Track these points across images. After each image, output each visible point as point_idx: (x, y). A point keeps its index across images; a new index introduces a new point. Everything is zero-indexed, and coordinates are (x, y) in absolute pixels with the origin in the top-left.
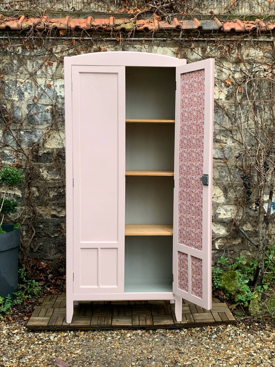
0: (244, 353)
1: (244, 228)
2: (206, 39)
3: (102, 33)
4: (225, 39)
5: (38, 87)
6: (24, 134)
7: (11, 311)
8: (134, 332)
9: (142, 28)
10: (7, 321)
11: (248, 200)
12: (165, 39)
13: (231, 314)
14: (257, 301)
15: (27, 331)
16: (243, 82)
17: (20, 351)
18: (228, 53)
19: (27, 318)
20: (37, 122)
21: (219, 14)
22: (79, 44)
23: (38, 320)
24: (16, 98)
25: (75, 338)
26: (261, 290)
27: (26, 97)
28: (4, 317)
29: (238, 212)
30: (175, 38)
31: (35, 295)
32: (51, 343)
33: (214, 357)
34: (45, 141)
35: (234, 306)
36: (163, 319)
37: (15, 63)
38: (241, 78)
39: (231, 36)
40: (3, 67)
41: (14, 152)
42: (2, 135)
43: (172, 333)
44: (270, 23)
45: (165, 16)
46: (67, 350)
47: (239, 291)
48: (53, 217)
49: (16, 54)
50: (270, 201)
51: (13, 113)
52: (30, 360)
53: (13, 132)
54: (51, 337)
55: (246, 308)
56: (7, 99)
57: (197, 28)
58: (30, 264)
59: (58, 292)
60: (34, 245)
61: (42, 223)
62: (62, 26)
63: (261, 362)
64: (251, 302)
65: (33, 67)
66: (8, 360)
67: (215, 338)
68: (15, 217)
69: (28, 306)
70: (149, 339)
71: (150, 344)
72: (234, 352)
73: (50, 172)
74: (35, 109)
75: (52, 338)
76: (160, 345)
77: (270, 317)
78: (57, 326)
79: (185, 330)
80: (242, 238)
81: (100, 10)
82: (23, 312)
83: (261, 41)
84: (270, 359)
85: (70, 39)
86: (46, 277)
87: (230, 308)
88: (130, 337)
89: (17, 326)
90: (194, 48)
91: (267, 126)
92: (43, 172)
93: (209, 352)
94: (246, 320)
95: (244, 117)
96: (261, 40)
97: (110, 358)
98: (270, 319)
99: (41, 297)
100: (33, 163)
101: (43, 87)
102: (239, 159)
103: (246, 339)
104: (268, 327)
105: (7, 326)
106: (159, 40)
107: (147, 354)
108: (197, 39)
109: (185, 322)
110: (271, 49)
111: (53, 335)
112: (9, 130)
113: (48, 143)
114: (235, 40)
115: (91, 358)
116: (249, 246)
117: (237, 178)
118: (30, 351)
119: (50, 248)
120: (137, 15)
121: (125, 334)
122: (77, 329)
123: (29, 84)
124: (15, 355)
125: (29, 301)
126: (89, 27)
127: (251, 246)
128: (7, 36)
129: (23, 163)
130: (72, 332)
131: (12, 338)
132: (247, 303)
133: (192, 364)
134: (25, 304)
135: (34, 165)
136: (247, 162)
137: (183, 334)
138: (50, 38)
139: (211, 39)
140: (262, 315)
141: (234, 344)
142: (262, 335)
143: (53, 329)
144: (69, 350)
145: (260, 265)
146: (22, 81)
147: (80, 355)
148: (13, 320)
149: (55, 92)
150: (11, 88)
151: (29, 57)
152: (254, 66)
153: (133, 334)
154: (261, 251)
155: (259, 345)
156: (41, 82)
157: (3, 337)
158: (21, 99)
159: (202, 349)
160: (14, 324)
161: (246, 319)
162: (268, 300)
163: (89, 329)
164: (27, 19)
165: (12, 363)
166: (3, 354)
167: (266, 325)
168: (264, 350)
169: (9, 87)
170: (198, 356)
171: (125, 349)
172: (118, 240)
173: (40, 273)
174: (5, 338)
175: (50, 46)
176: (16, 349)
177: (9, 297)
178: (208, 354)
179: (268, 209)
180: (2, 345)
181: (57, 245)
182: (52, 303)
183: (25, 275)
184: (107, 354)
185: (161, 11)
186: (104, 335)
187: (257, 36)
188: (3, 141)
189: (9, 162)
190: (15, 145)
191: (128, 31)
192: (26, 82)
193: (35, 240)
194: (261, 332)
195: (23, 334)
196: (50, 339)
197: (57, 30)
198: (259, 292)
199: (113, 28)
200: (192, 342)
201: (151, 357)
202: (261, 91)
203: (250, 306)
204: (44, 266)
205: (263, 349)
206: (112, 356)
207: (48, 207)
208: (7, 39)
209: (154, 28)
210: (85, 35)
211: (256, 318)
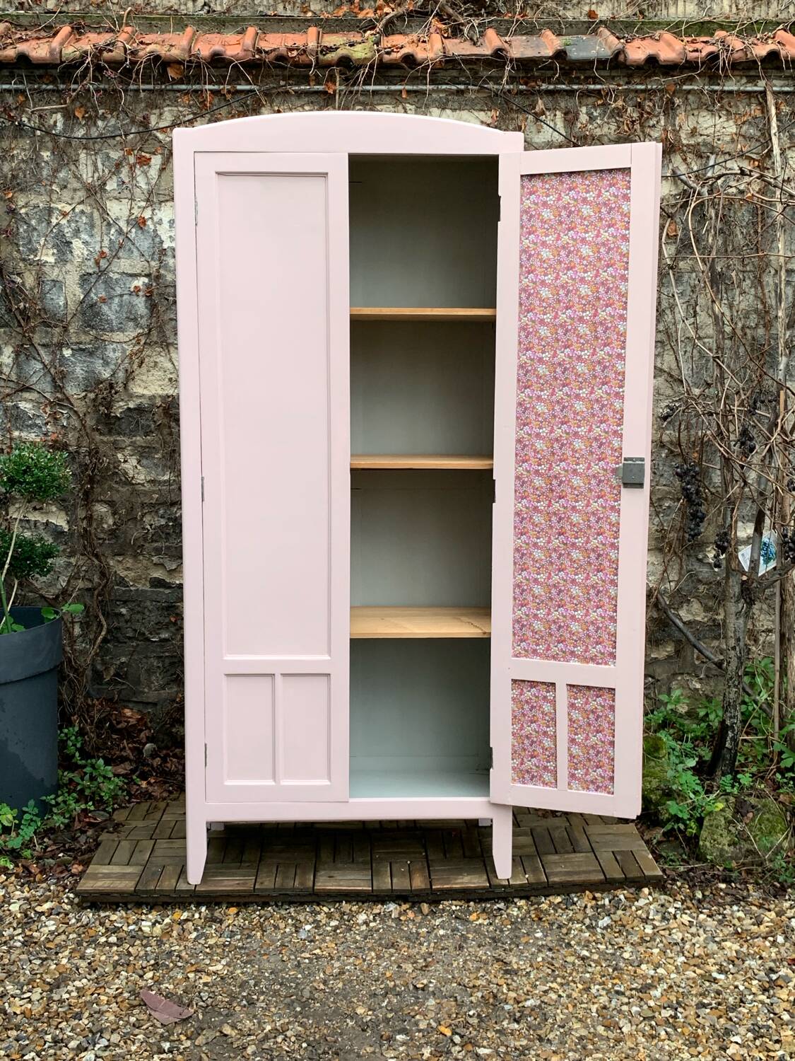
0: (690, 974)
1: (682, 613)
2: (575, 87)
3: (287, 73)
4: (631, 87)
5: (109, 224)
6: (73, 355)
7: (38, 848)
8: (378, 909)
9: (399, 55)
10: (25, 877)
11: (693, 536)
12: (462, 87)
13: (650, 856)
14: (722, 819)
15: (77, 904)
16: (681, 207)
17: (53, 967)
18: (637, 126)
19: (80, 868)
20: (109, 322)
21: (614, 18)
22: (223, 103)
23: (107, 876)
24: (48, 257)
25: (210, 926)
26: (733, 786)
27: (76, 252)
28: (17, 866)
29: (665, 571)
30: (491, 85)
31: (105, 803)
32: (144, 942)
33: (603, 983)
34: (130, 375)
35: (658, 834)
36: (460, 872)
37: (46, 159)
38: (676, 195)
39: (646, 77)
40: (12, 170)
41: (46, 406)
42: (11, 359)
43: (484, 911)
44: (756, 42)
45: (462, 24)
46: (187, 963)
47: (671, 790)
48: (156, 586)
49: (48, 133)
50: (757, 540)
51: (42, 299)
52: (81, 994)
53: (42, 352)
54: (143, 923)
55: (690, 838)
56: (24, 260)
57: (551, 54)
58: (92, 714)
59: (171, 792)
60: (104, 663)
61: (125, 602)
62: (175, 53)
63: (742, 1001)
64: (706, 823)
65: (96, 169)
66: (18, 992)
67: (605, 928)
68: (50, 585)
69: (85, 832)
70: (420, 931)
71: (421, 944)
72: (661, 971)
73: (144, 462)
74: (103, 286)
75: (146, 927)
76: (452, 949)
77: (761, 864)
78: (163, 893)
79: (522, 903)
80: (678, 642)
81: (280, 10)
82: (70, 850)
83: (731, 92)
84: (765, 990)
85: (196, 91)
86: (138, 751)
87: (646, 837)
88: (366, 923)
89: (50, 890)
90: (543, 113)
91: (748, 331)
92: (125, 461)
93: (590, 970)
94: (692, 874)
95: (685, 306)
96: (731, 88)
97: (308, 988)
98: (760, 870)
99: (121, 807)
100: (98, 437)
101: (122, 224)
102: (669, 423)
103: (693, 930)
104: (755, 895)
105: (23, 892)
106: (444, 91)
107: (414, 975)
108: (551, 87)
109: (522, 880)
110: (758, 114)
111: (150, 916)
112: (32, 345)
113: (139, 382)
114: (659, 90)
115: (255, 986)
116: (697, 663)
117: (662, 475)
118: (83, 964)
119: (148, 671)
120: (384, 21)
121: (352, 915)
122: (217, 900)
123: (84, 218)
124: (39, 976)
125: (87, 820)
126: (250, 53)
127: (703, 662)
128: (22, 83)
129: (72, 438)
130: (203, 909)
131: (34, 927)
132: (693, 824)
133: (543, 1005)
134: (77, 826)
135: (103, 442)
136: (693, 432)
137: (515, 913)
138: (142, 87)
139: (592, 87)
140: (736, 858)
141: (661, 945)
142: (739, 919)
143: (151, 900)
144: (193, 961)
145: (731, 717)
146: (65, 210)
147: (222, 978)
148: (40, 872)
149: (158, 239)
150: (35, 229)
151: (84, 141)
152: (711, 163)
153: (376, 915)
154: (731, 678)
155: (730, 948)
156: (117, 210)
157: (10, 923)
158: (62, 258)
159: (570, 959)
160: (44, 885)
161: (691, 870)
162: (754, 816)
163: (251, 899)
164: (78, 37)
165: (30, 1001)
166: (5, 975)
167: (750, 887)
168: (747, 963)
169: (29, 225)
170: (559, 980)
171: (351, 960)
172: (329, 653)
173: (121, 740)
174: (15, 925)
175: (143, 110)
176: (46, 959)
177: (31, 808)
178: (588, 975)
179: (752, 561)
180: (5, 948)
181: (167, 661)
182: (151, 823)
183: (79, 745)
184: (300, 976)
185: (451, 11)
186: (293, 918)
187: (719, 77)
188: (14, 377)
189: (33, 435)
190: (46, 386)
191: (360, 65)
192: (77, 210)
193: (108, 650)
194: (735, 908)
195: (67, 914)
196: (140, 929)
197: (159, 64)
198: (728, 794)
199: (317, 58)
200: (541, 939)
201: (426, 985)
202: (732, 233)
203: (704, 834)
204: (133, 721)
205: (743, 961)
206: (315, 981)
207: (141, 558)
208: (23, 92)
209: (431, 55)
210: (238, 79)
211: (721, 869)
